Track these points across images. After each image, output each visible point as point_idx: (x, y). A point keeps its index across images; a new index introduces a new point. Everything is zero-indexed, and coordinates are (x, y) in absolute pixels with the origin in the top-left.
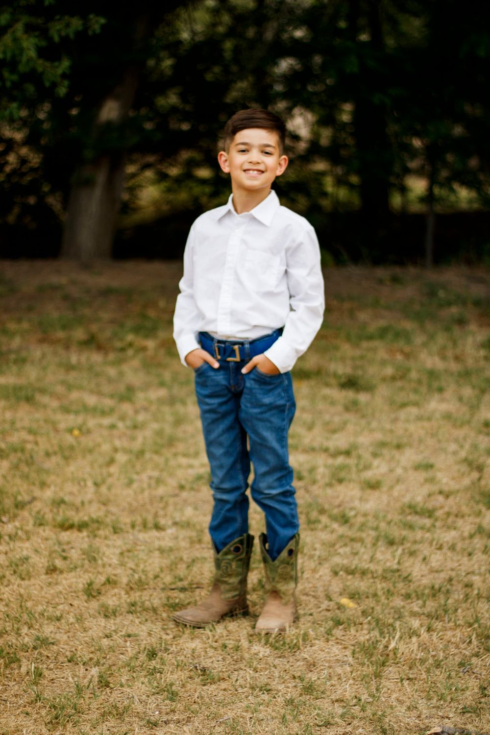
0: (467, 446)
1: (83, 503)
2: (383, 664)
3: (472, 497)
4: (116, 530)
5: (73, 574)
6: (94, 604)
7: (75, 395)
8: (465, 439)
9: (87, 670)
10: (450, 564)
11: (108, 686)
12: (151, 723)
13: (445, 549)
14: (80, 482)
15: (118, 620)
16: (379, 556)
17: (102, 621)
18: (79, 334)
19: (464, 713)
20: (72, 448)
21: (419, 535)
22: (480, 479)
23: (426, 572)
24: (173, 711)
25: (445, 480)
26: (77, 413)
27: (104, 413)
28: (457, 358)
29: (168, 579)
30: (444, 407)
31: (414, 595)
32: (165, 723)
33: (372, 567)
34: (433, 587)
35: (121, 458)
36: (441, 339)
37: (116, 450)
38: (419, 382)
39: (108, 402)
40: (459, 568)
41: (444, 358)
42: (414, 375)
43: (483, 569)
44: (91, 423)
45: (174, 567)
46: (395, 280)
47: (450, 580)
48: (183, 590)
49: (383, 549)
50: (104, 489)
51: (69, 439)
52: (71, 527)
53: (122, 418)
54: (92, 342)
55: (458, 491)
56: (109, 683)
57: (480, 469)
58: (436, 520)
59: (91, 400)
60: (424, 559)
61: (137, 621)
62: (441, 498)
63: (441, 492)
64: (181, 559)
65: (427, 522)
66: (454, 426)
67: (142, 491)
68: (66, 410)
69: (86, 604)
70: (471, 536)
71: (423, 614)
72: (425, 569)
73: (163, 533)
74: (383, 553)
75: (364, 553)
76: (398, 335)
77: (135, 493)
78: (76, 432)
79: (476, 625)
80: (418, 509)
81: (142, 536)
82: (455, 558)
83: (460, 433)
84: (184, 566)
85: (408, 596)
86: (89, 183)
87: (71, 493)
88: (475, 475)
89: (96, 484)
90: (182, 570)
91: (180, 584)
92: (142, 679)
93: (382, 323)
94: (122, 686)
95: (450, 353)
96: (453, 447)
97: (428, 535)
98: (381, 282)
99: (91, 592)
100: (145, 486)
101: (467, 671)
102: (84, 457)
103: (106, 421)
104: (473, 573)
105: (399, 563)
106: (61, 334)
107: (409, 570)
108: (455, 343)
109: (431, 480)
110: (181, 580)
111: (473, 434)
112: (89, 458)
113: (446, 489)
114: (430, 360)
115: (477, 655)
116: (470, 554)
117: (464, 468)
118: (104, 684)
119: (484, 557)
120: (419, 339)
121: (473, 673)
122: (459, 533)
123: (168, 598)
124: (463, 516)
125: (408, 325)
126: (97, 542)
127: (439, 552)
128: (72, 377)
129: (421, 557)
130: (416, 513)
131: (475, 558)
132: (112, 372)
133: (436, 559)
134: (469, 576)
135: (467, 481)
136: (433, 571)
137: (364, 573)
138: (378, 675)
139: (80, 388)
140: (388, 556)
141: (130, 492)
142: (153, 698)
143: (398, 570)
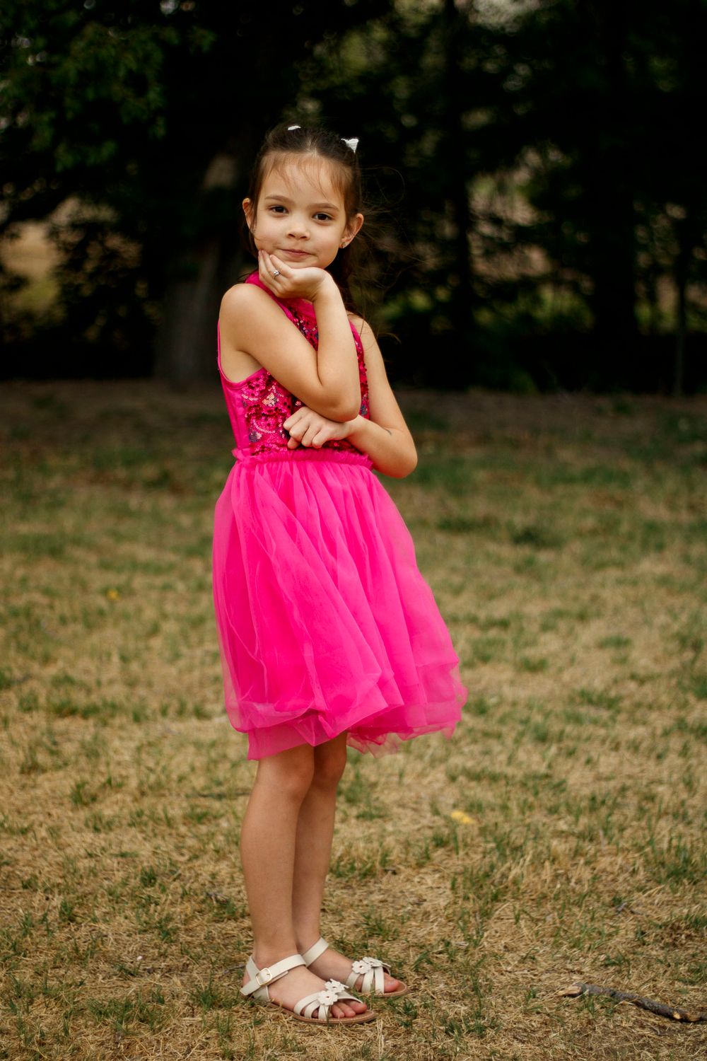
0: (684, 618)
1: (99, 683)
2: (495, 898)
3: (679, 684)
4: (137, 719)
5: (61, 773)
6: (84, 814)
7: (125, 549)
8: (683, 608)
9: (47, 899)
10: (627, 769)
11: (72, 920)
12: (126, 971)
13: (623, 750)
14: (102, 657)
15: (112, 835)
16: (521, 755)
17: (89, 836)
18: (149, 471)
19: (606, 966)
20: (101, 613)
21: (588, 729)
22: (693, 662)
23: (590, 780)
24: (163, 955)
25: (642, 660)
26: (119, 570)
27: (159, 570)
28: (692, 508)
29: (199, 782)
30: (660, 569)
31: (563, 809)
32: (149, 971)
33: (510, 771)
34: (593, 799)
35: (170, 627)
36: (672, 482)
37: (165, 616)
38: (631, 537)
39: (170, 557)
40: (640, 775)
41: (672, 506)
42: (625, 528)
43: (675, 777)
44: (139, 582)
45: (212, 766)
46: (621, 410)
47: (624, 789)
48: (220, 797)
49: (529, 747)
50: (135, 667)
51: (101, 602)
52: (73, 712)
53: (184, 577)
54: (164, 483)
55: (659, 676)
56: (76, 916)
57: (697, 647)
58: (618, 712)
59: (145, 554)
60: (588, 762)
61: (140, 836)
62: (632, 686)
63: (633, 677)
64: (225, 756)
65: (605, 714)
66: (671, 592)
67: (190, 669)
68: (105, 566)
69: (70, 814)
70: (666, 733)
71: (573, 834)
72: (589, 775)
73: (206, 724)
74: (528, 752)
75: (500, 752)
76: (610, 477)
77: (180, 672)
78: (113, 595)
79: (648, 849)
80: (595, 698)
81: (176, 727)
82: (636, 762)
83: (676, 602)
84: (228, 765)
85: (553, 811)
86: (190, 276)
87: (87, 671)
88: (689, 655)
89: (124, 659)
90: (222, 771)
91: (217, 790)
92: (128, 913)
93: (592, 462)
94: (95, 920)
95: (682, 502)
96: (662, 619)
97: (602, 732)
98: (599, 412)
99: (81, 798)
100: (197, 662)
101: (623, 910)
102: (116, 624)
103: (159, 581)
104: (660, 782)
105: (550, 766)
106: (121, 473)
107: (563, 776)
108: (692, 489)
109: (623, 661)
110: (219, 784)
111: (695, 604)
112: (123, 624)
113: (642, 673)
114: (653, 509)
115: (641, 889)
116: (659, 757)
117: (673, 646)
118: (68, 917)
119: (680, 761)
120: (640, 484)
121: (632, 912)
122: (650, 730)
123: (193, 808)
124: (660, 708)
125: (627, 465)
126: (106, 733)
127: (613, 754)
128: (126, 526)
129: (583, 759)
130: (590, 702)
131: (666, 762)
132: (186, 520)
133: (607, 763)
134: (652, 786)
135: (674, 663)
136: (599, 778)
137: (494, 778)
138: (486, 914)
139: (133, 539)
140: (536, 758)
141: (173, 671)
142: (138, 937)
143: (547, 776)
